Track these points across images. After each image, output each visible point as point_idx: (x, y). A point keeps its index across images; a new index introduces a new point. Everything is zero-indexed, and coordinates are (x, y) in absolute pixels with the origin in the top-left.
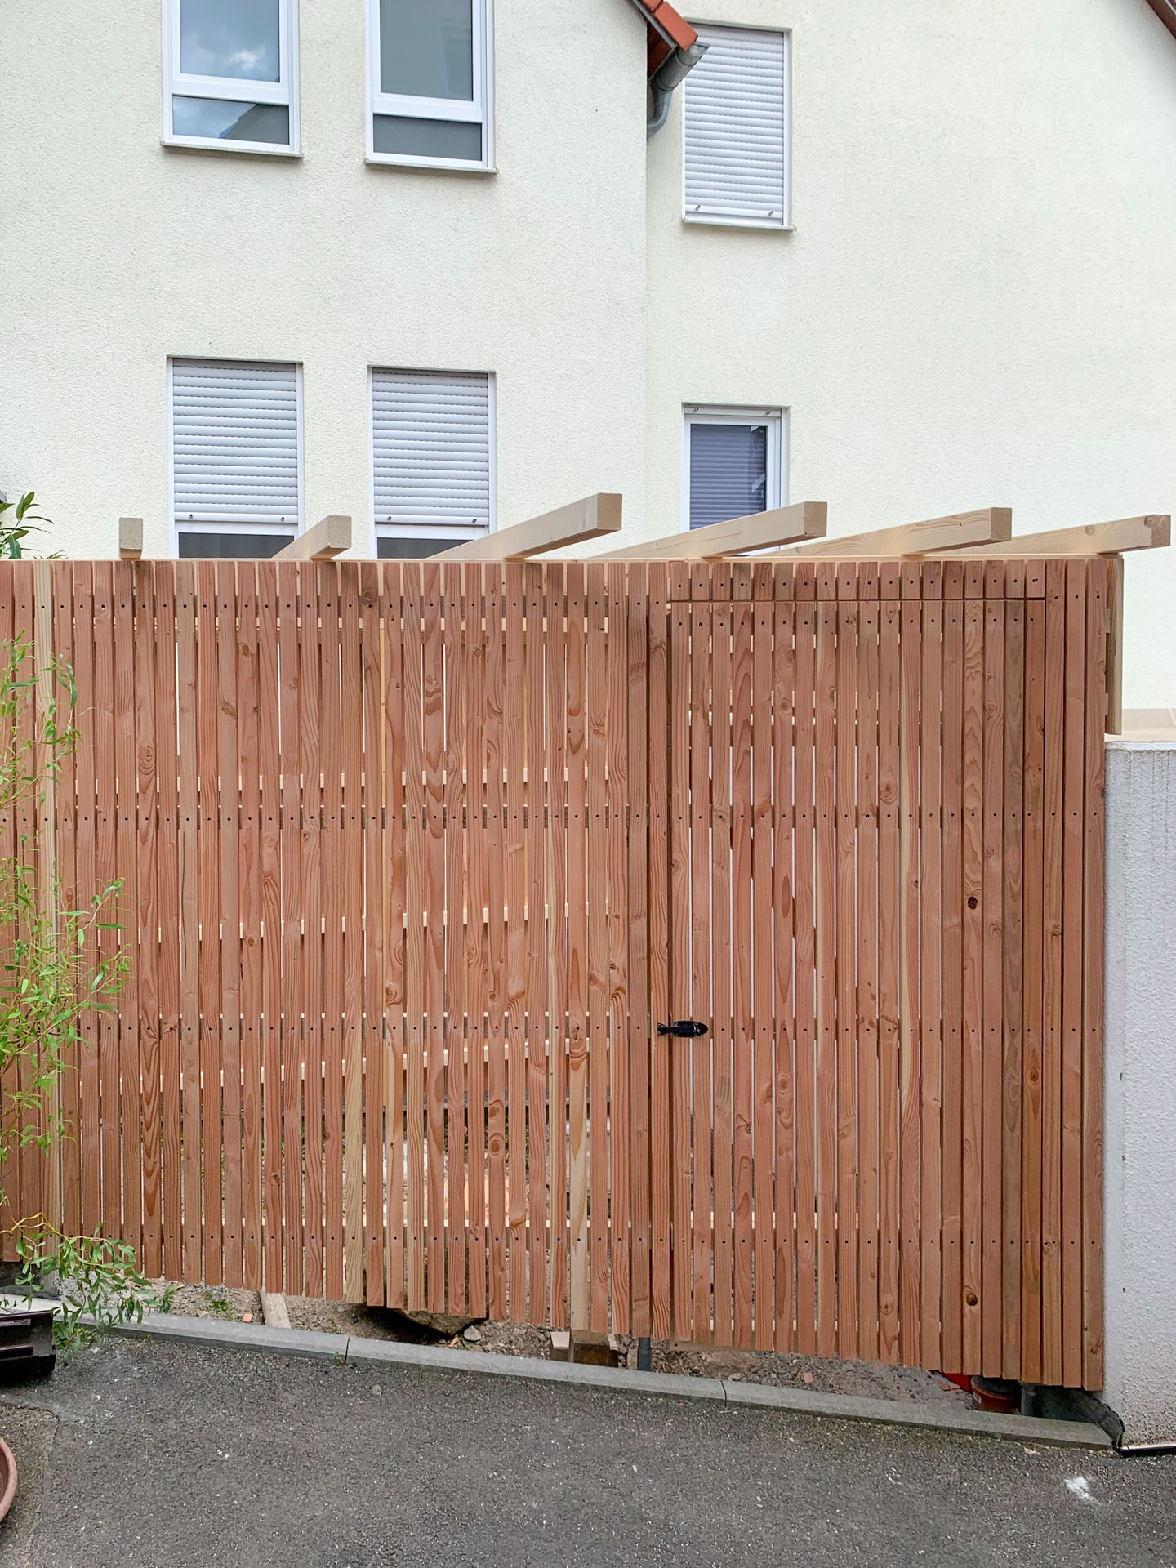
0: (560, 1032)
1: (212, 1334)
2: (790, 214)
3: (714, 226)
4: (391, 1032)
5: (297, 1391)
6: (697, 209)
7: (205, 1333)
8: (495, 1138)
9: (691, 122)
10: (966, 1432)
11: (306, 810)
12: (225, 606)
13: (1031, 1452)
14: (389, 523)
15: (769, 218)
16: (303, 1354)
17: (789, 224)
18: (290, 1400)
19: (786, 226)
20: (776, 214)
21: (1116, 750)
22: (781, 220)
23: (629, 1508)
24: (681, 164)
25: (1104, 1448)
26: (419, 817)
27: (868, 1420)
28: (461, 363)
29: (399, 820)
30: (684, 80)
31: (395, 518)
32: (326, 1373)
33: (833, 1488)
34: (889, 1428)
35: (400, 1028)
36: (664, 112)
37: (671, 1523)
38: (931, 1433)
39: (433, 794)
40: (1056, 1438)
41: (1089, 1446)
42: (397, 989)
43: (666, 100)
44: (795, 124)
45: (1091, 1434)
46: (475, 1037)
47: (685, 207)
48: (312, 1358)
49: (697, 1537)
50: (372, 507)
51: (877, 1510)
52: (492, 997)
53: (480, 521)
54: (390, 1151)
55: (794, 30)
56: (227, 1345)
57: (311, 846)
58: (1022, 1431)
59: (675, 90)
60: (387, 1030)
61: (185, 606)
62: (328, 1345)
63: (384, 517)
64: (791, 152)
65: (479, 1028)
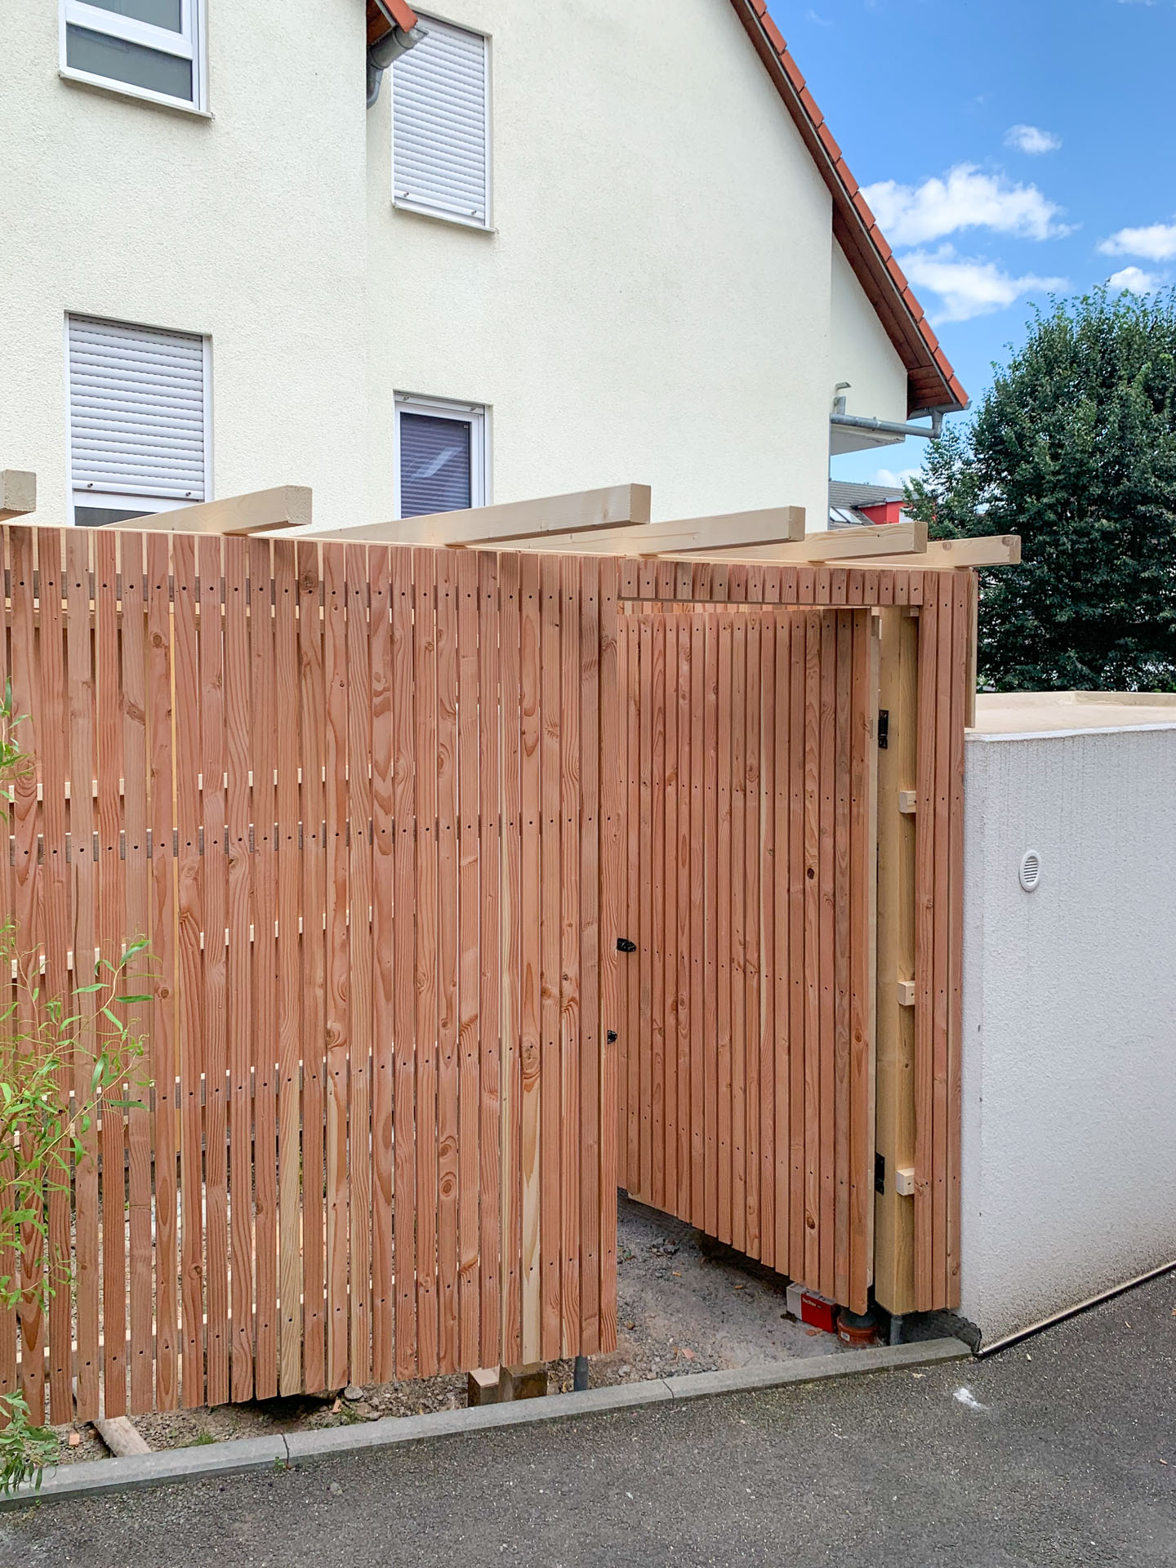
0: (514, 1053)
1: (121, 1477)
2: (492, 217)
3: (423, 216)
4: (333, 1078)
5: (249, 1518)
6: (405, 196)
7: (112, 1479)
8: (447, 1178)
9: (399, 106)
10: (867, 1372)
11: (233, 831)
12: (132, 587)
13: (919, 1376)
14: (89, 491)
15: (472, 217)
16: (237, 1470)
17: (491, 225)
18: (245, 1530)
19: (487, 227)
20: (479, 215)
21: (974, 741)
22: (483, 221)
23: (646, 1539)
24: (390, 147)
25: (966, 1356)
26: (366, 832)
27: (792, 1383)
28: (174, 321)
29: (343, 836)
30: (395, 63)
31: (97, 486)
32: (271, 1485)
33: (800, 1459)
34: (810, 1386)
35: (344, 1073)
36: (376, 90)
37: (690, 1542)
38: (843, 1381)
39: (382, 806)
40: (933, 1357)
41: (956, 1358)
42: (340, 1028)
43: (377, 79)
44: (496, 129)
45: (954, 1347)
46: (426, 1070)
47: (394, 192)
48: (247, 1471)
49: (718, 1549)
50: (69, 472)
51: (842, 1469)
52: (444, 1025)
53: (195, 494)
54: (332, 1213)
55: (493, 37)
56: (141, 1485)
57: (239, 873)
58: (907, 1359)
59: (385, 70)
60: (329, 1077)
61: (78, 585)
62: (264, 1452)
63: (84, 484)
64: (492, 155)
65: (430, 1061)
